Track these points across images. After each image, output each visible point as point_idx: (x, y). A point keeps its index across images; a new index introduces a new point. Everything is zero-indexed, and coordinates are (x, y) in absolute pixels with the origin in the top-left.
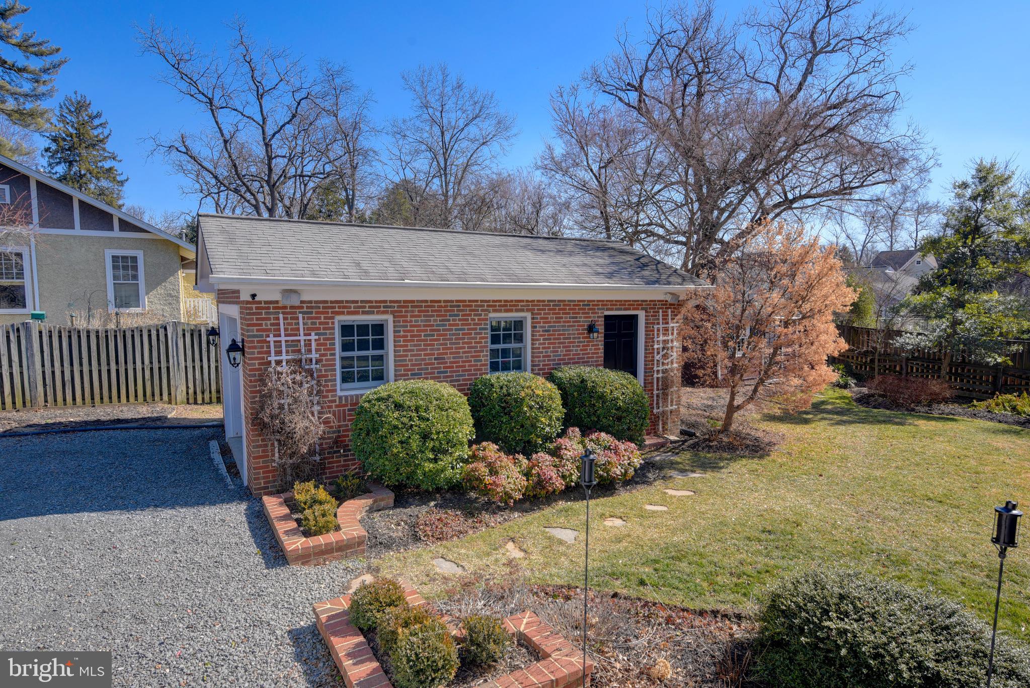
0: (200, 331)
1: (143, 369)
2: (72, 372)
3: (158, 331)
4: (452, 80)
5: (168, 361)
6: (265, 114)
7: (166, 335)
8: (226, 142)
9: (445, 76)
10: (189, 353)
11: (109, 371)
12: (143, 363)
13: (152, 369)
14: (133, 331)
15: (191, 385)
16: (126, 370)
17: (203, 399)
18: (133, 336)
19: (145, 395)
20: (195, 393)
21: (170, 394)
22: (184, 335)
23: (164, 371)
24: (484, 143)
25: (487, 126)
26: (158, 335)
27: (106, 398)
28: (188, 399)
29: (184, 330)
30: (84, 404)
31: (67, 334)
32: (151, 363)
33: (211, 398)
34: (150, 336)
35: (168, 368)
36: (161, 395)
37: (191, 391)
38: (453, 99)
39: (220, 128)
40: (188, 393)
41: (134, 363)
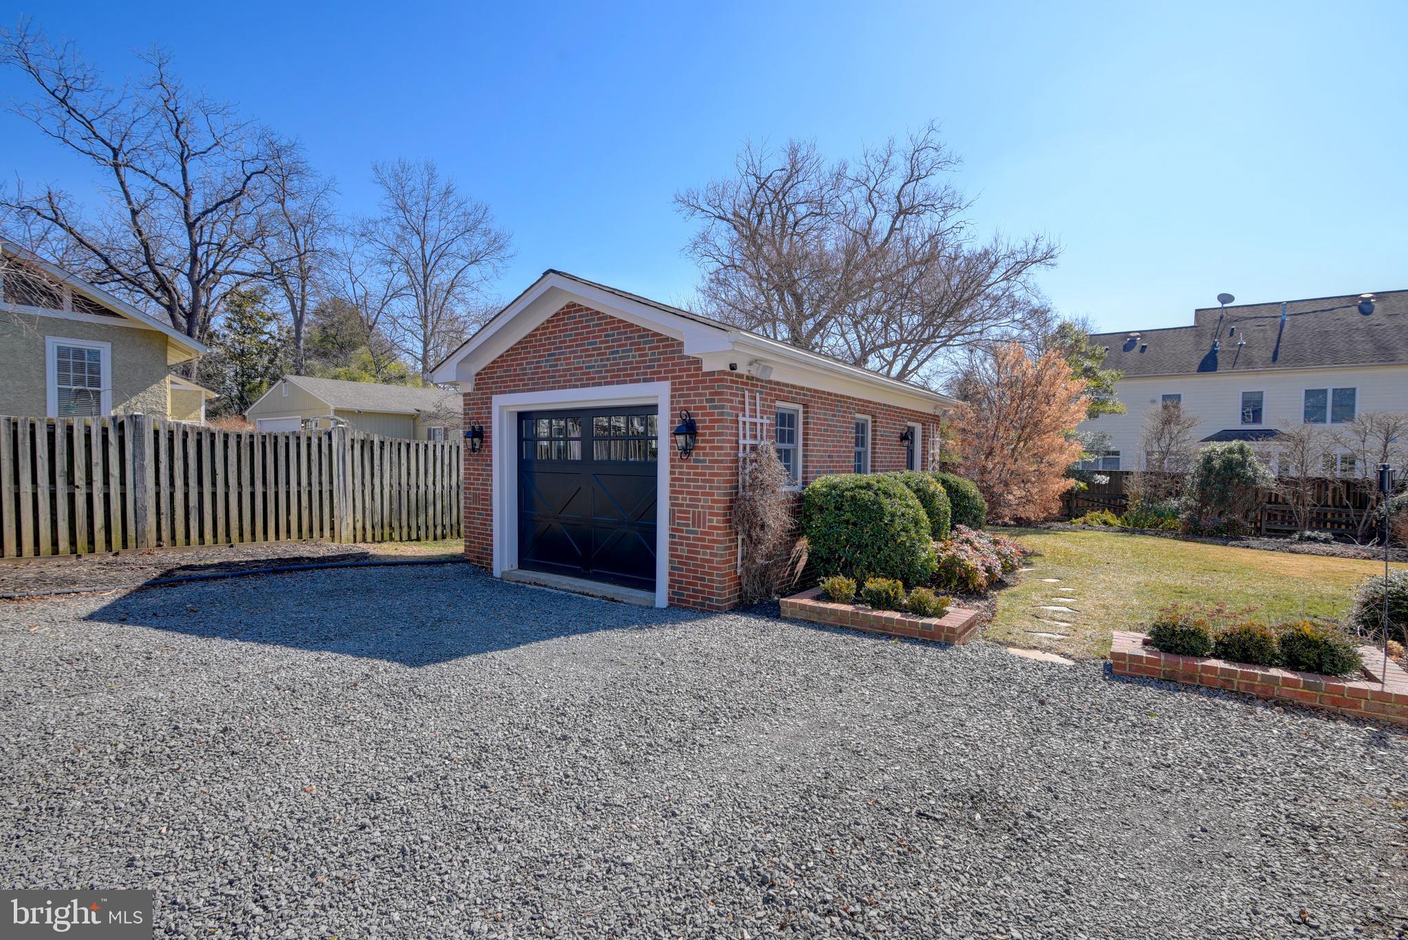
0: (372, 442)
1: (299, 492)
2: (201, 495)
3: (320, 439)
4: (441, 185)
5: (331, 483)
6: (189, 184)
7: (330, 446)
8: (134, 213)
9: (432, 176)
10: (358, 471)
11: (253, 495)
12: (299, 484)
13: (310, 493)
14: (287, 438)
15: (359, 516)
16: (277, 494)
17: (373, 535)
18: (287, 445)
19: (300, 530)
20: (364, 528)
21: (332, 529)
22: (352, 447)
23: (326, 496)
24: (472, 263)
25: (479, 242)
26: (320, 446)
27: (247, 535)
28: (355, 536)
29: (353, 440)
30: (216, 542)
31: (195, 437)
32: (310, 484)
33: (382, 534)
34: (309, 446)
35: (331, 492)
36: (321, 530)
37: (359, 525)
38: (439, 206)
39: (126, 192)
40: (355, 528)
41: (288, 483)
